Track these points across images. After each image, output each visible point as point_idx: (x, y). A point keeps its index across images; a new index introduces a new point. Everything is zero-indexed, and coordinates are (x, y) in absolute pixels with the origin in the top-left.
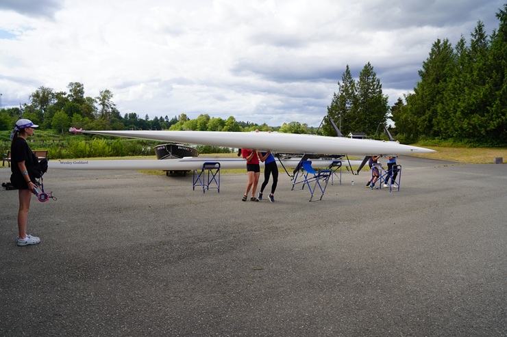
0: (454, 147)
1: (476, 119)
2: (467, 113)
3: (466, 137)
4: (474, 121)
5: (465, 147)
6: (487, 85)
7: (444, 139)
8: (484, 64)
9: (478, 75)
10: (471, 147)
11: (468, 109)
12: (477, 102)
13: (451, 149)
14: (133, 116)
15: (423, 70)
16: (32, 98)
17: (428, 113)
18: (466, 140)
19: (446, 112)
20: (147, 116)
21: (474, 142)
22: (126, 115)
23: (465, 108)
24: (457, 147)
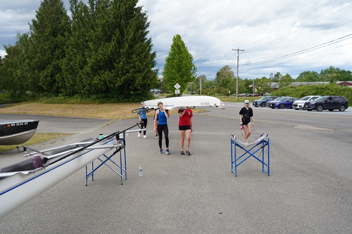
0: (83, 104)
1: (106, 75)
2: (96, 69)
3: (94, 93)
4: (104, 77)
5: (94, 103)
6: (112, 42)
7: (69, 95)
8: (107, 22)
9: (102, 32)
10: (100, 103)
11: (96, 66)
12: (105, 58)
13: (81, 106)
15: (36, 20)
17: (50, 69)
18: (94, 96)
19: (71, 68)
21: (102, 98)
23: (94, 64)
24: (86, 104)
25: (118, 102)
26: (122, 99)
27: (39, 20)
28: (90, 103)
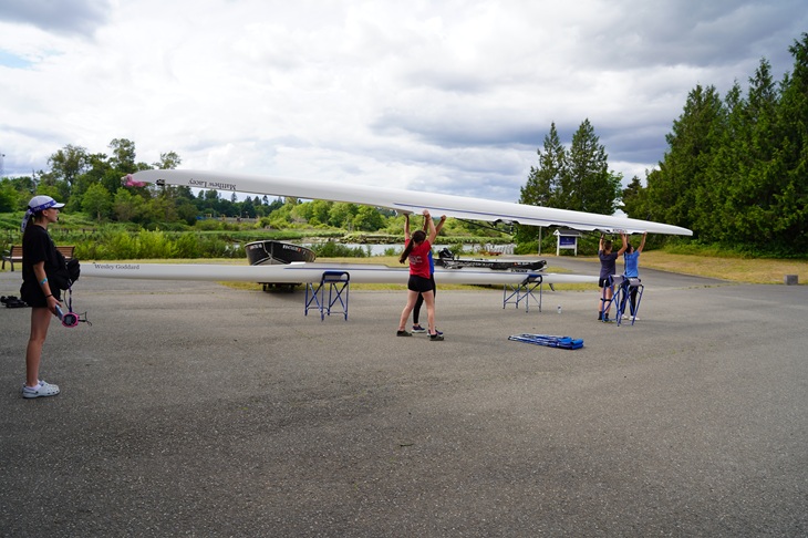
0: (721, 257)
1: (756, 213)
2: (743, 203)
3: (739, 241)
4: (752, 216)
5: (738, 257)
6: (774, 160)
7: (706, 243)
8: (770, 128)
9: (759, 144)
10: (747, 257)
11: (743, 198)
12: (757, 186)
13: (716, 260)
14: (212, 195)
15: (674, 134)
16: (52, 162)
17: (681, 202)
18: (740, 246)
19: (709, 202)
20: (234, 196)
21: (753, 249)
22: (201, 194)
23: (739, 195)
24: (726, 257)
25: (782, 258)
26: (790, 253)
27: (677, 132)
28: (731, 257)
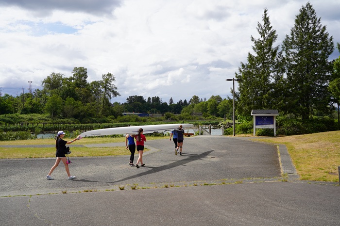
14: (156, 100)
16: (44, 84)
20: (171, 99)
22: (149, 99)
